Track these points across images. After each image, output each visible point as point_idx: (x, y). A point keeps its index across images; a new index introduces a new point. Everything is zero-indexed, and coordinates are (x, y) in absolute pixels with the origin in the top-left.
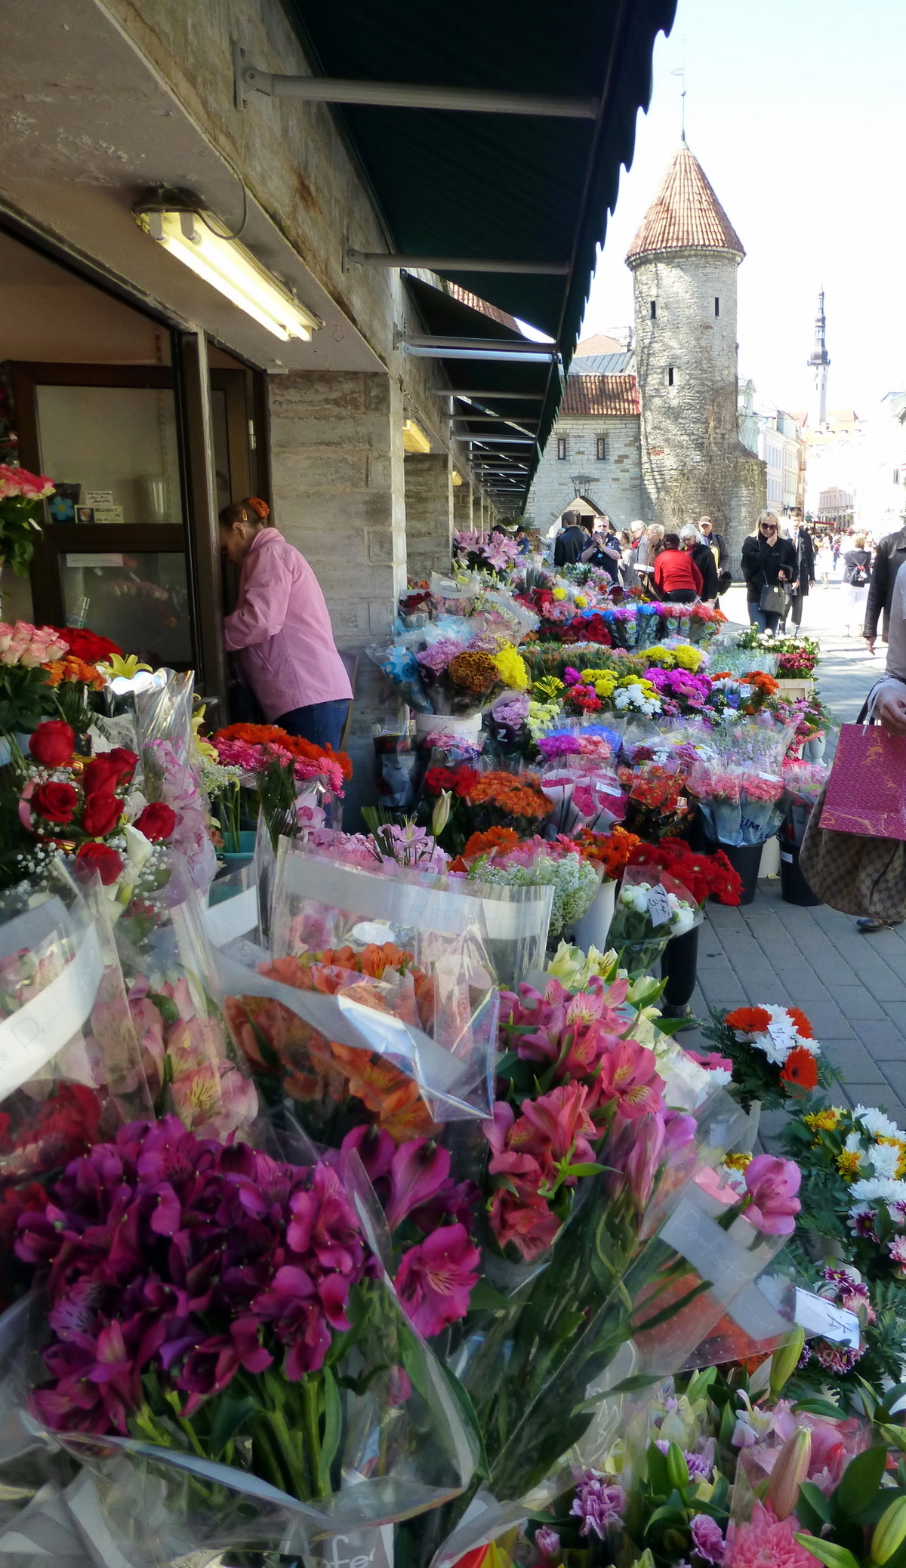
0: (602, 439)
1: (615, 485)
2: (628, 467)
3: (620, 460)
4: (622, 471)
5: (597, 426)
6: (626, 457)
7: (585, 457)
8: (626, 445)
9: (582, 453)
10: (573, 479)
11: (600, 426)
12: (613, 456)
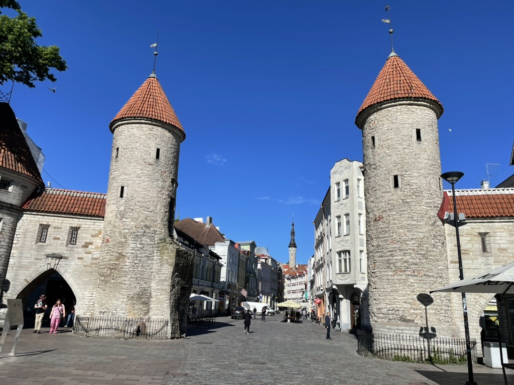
0: (75, 230)
1: (79, 262)
2: (91, 250)
3: (86, 246)
4: (86, 253)
5: (71, 222)
6: (91, 244)
7: (60, 242)
8: (92, 236)
9: (58, 239)
10: (48, 256)
11: (75, 222)
12: (80, 242)
